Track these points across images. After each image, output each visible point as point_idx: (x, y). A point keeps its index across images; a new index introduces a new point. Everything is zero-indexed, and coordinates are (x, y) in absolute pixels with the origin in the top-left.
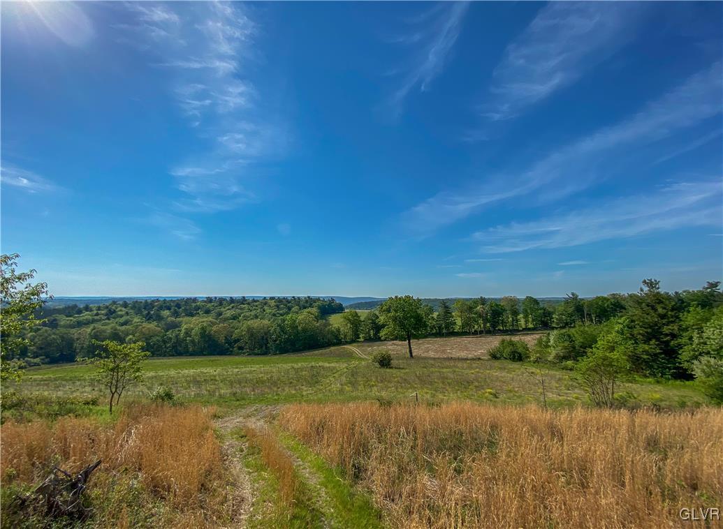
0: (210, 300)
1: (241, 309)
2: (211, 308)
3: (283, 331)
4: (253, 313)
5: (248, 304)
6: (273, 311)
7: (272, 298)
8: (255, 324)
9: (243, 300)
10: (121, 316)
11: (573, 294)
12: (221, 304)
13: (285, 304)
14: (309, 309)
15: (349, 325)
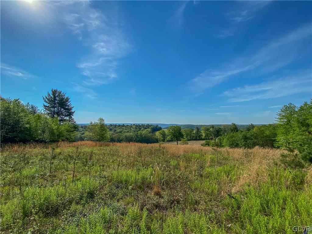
0: (111, 125)
1: (123, 129)
2: (112, 128)
3: (137, 137)
4: (127, 130)
5: (125, 127)
6: (134, 130)
7: (134, 125)
8: (128, 134)
9: (123, 125)
10: (81, 131)
11: (251, 124)
12: (115, 127)
13: (139, 127)
14: (147, 129)
15: (161, 135)
